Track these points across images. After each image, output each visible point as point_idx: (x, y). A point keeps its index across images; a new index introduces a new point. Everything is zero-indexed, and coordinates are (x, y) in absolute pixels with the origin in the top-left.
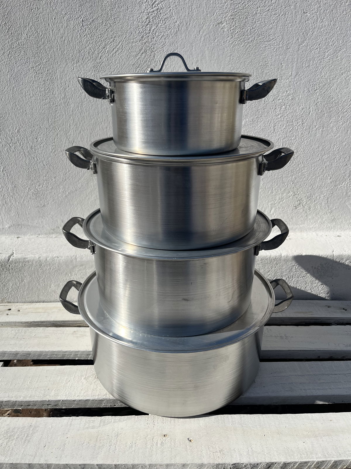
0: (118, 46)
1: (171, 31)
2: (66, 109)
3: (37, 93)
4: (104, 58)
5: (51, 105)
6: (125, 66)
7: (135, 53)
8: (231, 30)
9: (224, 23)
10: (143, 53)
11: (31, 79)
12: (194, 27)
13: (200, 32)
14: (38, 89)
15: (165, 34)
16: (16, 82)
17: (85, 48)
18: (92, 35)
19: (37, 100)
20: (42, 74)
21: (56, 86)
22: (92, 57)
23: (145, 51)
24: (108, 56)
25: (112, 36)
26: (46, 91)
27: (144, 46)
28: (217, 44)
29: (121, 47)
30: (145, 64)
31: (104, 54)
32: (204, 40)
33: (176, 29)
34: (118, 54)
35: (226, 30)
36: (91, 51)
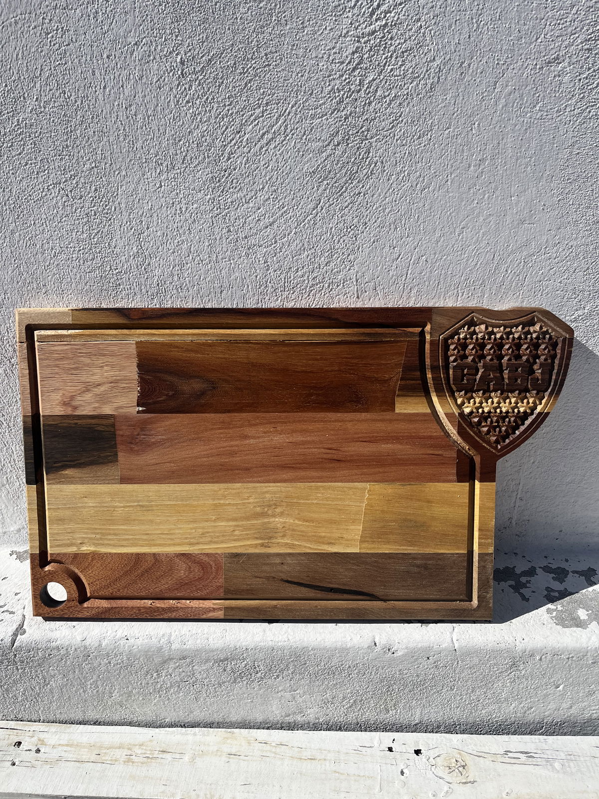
0: (275, 127)
1: (417, 85)
2: (143, 280)
3: (71, 245)
4: (238, 158)
5: (105, 271)
6: (291, 175)
7: (318, 144)
8: (580, 80)
9: (564, 61)
10: (338, 145)
11: (55, 211)
12: (482, 73)
13: (495, 85)
14: (74, 234)
15: (400, 94)
16: (18, 218)
17: (190, 132)
18: (208, 98)
19: (70, 260)
20: (80, 198)
21: (117, 227)
22: (206, 155)
23: (346, 140)
24: (249, 151)
25: (260, 102)
26: (94, 238)
27: (342, 125)
28: (539, 114)
29: (283, 128)
30: (344, 171)
31: (238, 148)
32: (506, 105)
33: (431, 77)
34: (275, 147)
35: (566, 79)
36: (206, 139)
